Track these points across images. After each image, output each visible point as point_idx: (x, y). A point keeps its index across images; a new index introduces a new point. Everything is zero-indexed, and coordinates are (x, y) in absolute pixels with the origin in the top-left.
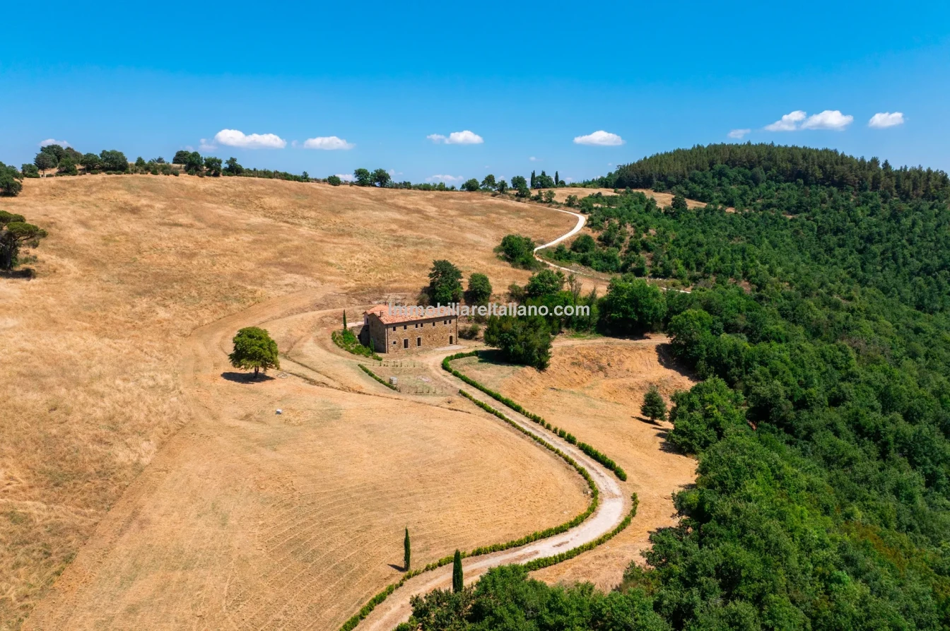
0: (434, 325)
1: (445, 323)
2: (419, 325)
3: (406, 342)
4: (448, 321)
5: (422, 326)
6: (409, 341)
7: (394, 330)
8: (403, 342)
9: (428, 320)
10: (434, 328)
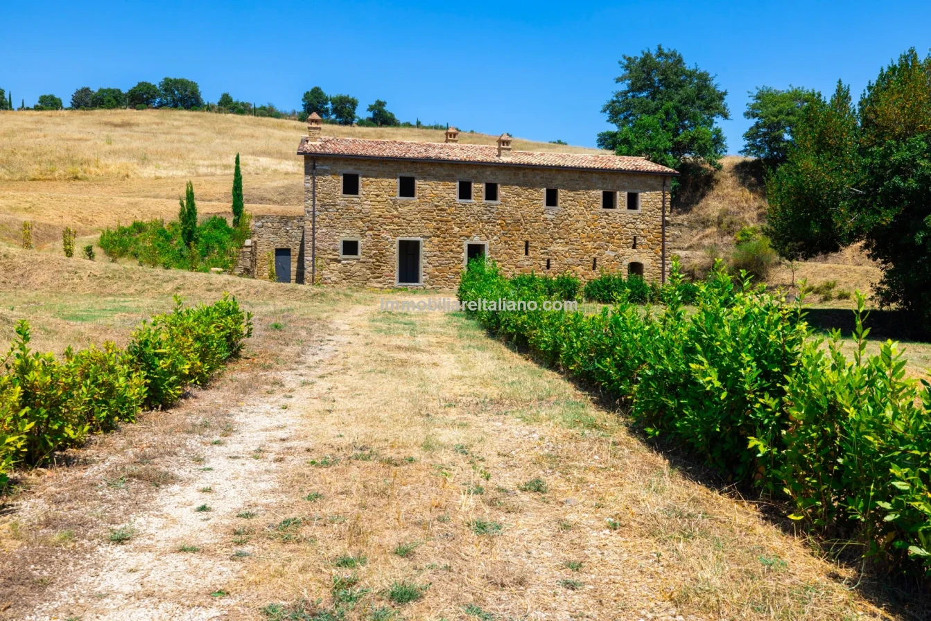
0: (552, 200)
1: (609, 201)
2: (478, 188)
3: (409, 252)
4: (621, 198)
5: (491, 193)
6: (425, 249)
7: (351, 186)
8: (394, 252)
9: (525, 174)
10: (551, 214)
